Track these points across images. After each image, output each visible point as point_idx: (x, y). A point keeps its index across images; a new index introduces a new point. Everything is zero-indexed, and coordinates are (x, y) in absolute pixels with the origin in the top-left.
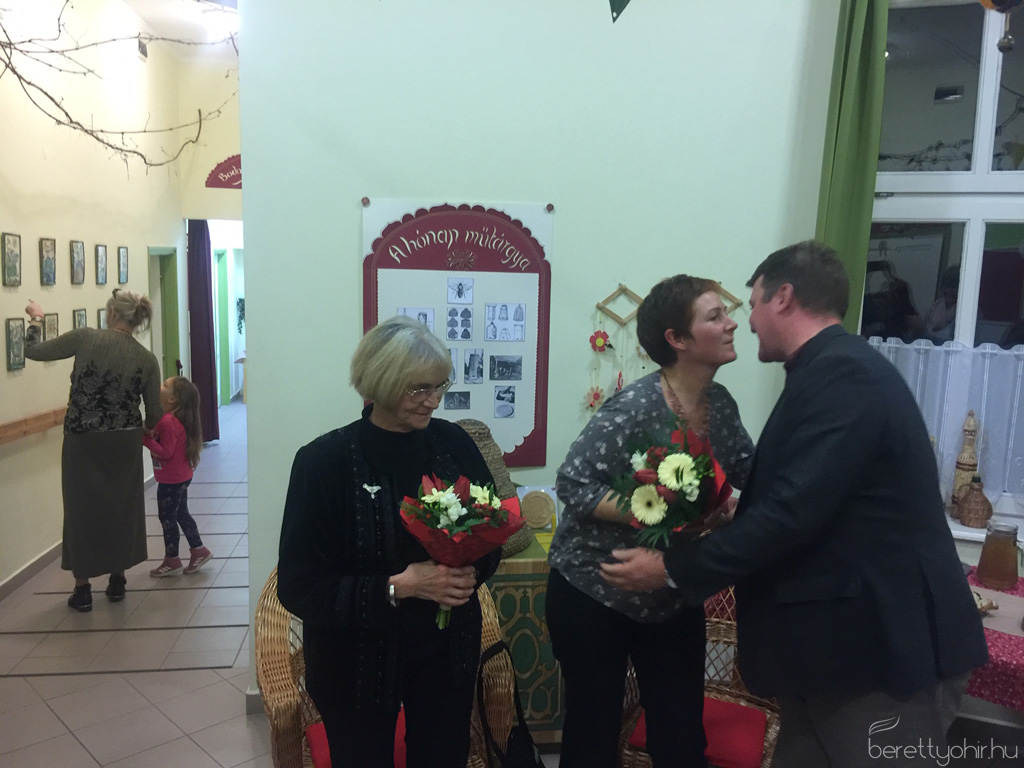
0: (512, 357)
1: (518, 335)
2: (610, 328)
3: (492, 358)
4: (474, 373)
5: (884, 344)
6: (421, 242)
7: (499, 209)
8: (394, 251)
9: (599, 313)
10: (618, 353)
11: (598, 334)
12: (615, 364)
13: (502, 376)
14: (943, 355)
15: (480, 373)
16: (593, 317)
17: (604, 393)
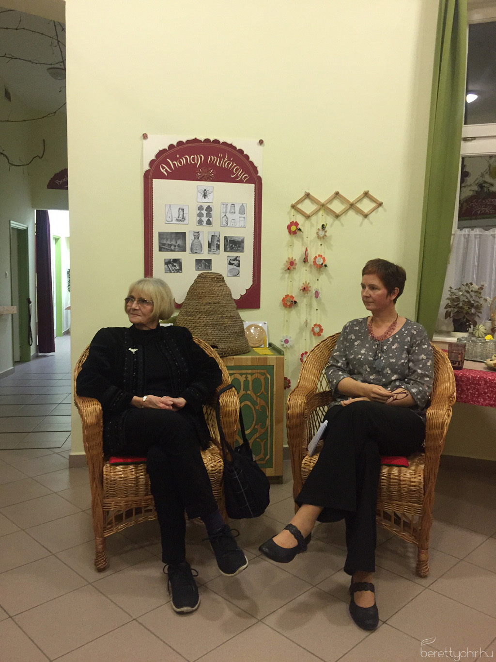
0: (237, 237)
1: (242, 224)
2: (300, 219)
3: (226, 238)
4: (214, 247)
5: (472, 233)
6: (180, 163)
7: (229, 142)
8: (163, 168)
9: (293, 210)
10: (305, 237)
11: (292, 224)
12: (303, 243)
13: (232, 250)
15: (218, 247)
16: (289, 213)
17: (297, 261)
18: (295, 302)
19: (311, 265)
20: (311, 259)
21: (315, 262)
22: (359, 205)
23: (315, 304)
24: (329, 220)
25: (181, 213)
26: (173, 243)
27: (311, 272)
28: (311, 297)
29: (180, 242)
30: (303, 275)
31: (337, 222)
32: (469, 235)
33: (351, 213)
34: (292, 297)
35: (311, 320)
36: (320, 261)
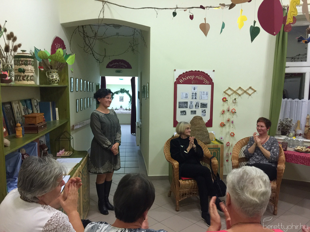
0: (205, 103)
1: (207, 98)
2: (227, 96)
3: (201, 103)
4: (197, 106)
5: (288, 100)
6: (186, 79)
7: (203, 71)
8: (181, 80)
9: (224, 93)
10: (228, 102)
11: (224, 98)
12: (228, 105)
13: (203, 107)
14: (301, 102)
15: (198, 106)
16: (223, 94)
17: (225, 111)
18: (225, 125)
19: (230, 112)
20: (230, 110)
21: (232, 111)
22: (247, 91)
23: (231, 126)
24: (237, 96)
25: (186, 95)
26: (183, 105)
27: (230, 114)
28: (230, 123)
29: (185, 105)
30: (227, 116)
31: (240, 97)
32: (287, 101)
33: (245, 94)
34: (224, 123)
35: (230, 131)
36: (234, 111)
